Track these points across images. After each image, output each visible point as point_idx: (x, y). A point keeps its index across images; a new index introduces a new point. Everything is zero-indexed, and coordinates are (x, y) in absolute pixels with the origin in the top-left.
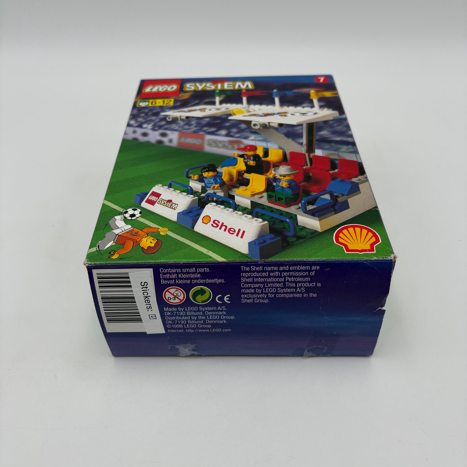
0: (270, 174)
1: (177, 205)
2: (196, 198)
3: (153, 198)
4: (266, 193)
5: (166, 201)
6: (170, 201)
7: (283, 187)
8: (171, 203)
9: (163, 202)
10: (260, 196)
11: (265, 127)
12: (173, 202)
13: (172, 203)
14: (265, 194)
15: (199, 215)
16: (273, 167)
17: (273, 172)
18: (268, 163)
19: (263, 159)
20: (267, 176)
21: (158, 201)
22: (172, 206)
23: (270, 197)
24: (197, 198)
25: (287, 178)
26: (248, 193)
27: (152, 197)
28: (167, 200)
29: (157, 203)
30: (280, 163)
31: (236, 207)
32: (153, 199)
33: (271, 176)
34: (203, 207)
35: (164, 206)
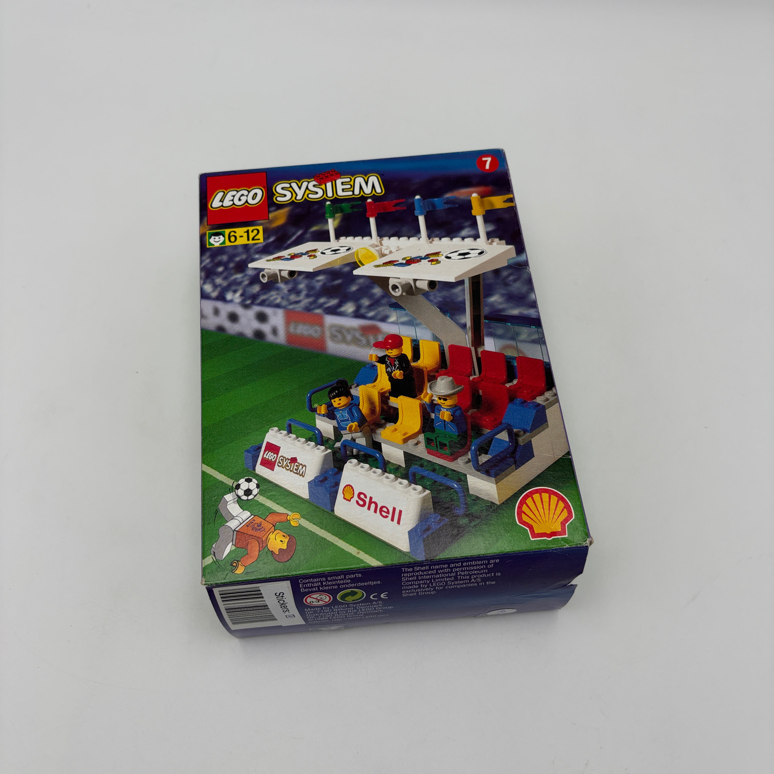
0: (425, 397)
1: (304, 467)
2: (329, 451)
3: (270, 456)
4: (423, 434)
5: (289, 461)
6: (294, 460)
7: (445, 421)
8: (296, 464)
9: (285, 463)
10: (414, 441)
11: (410, 290)
12: (298, 461)
13: (298, 464)
14: (421, 437)
15: (337, 484)
16: (429, 381)
17: (429, 391)
18: (420, 371)
19: (413, 364)
20: (421, 399)
21: (277, 461)
22: (298, 469)
23: (429, 441)
24: (331, 451)
25: (449, 402)
26: (399, 437)
27: (268, 454)
28: (290, 458)
29: (276, 465)
30: (438, 372)
31: (385, 466)
32: (270, 459)
33: (427, 400)
34: (341, 469)
35: (288, 470)
